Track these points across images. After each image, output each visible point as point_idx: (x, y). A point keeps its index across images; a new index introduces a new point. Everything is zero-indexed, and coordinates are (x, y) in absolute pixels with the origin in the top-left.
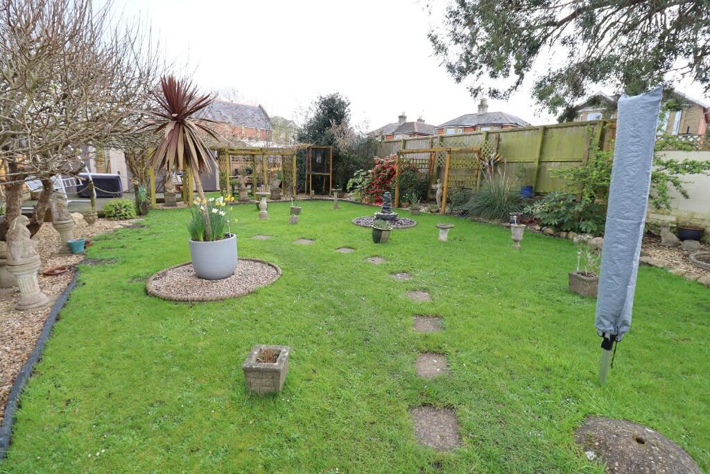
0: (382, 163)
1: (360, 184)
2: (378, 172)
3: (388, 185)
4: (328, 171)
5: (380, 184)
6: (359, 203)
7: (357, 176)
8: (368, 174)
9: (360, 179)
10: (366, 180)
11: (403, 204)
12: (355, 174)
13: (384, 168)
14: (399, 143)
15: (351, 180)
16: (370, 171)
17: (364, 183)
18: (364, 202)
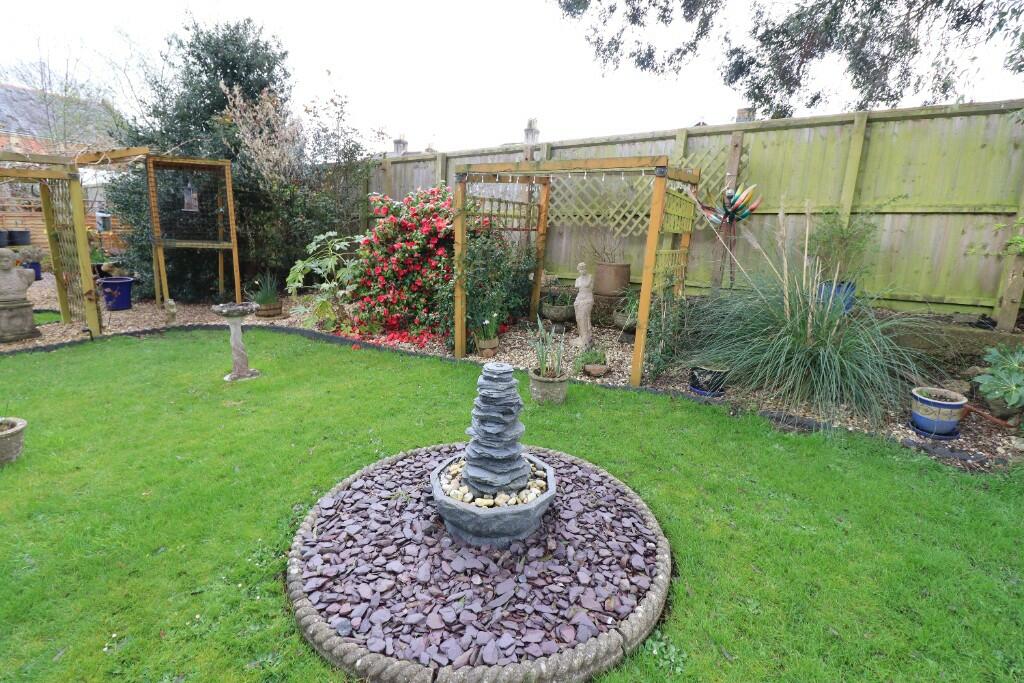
0: (396, 213)
1: (331, 277)
2: (387, 241)
3: (419, 280)
4: (227, 238)
5: (396, 275)
6: (329, 339)
7: (321, 253)
8: (355, 246)
9: (330, 262)
10: (350, 263)
11: (482, 343)
12: (312, 248)
13: (403, 228)
14: (431, 165)
15: (300, 264)
16: (360, 239)
17: (344, 274)
18: (346, 330)
